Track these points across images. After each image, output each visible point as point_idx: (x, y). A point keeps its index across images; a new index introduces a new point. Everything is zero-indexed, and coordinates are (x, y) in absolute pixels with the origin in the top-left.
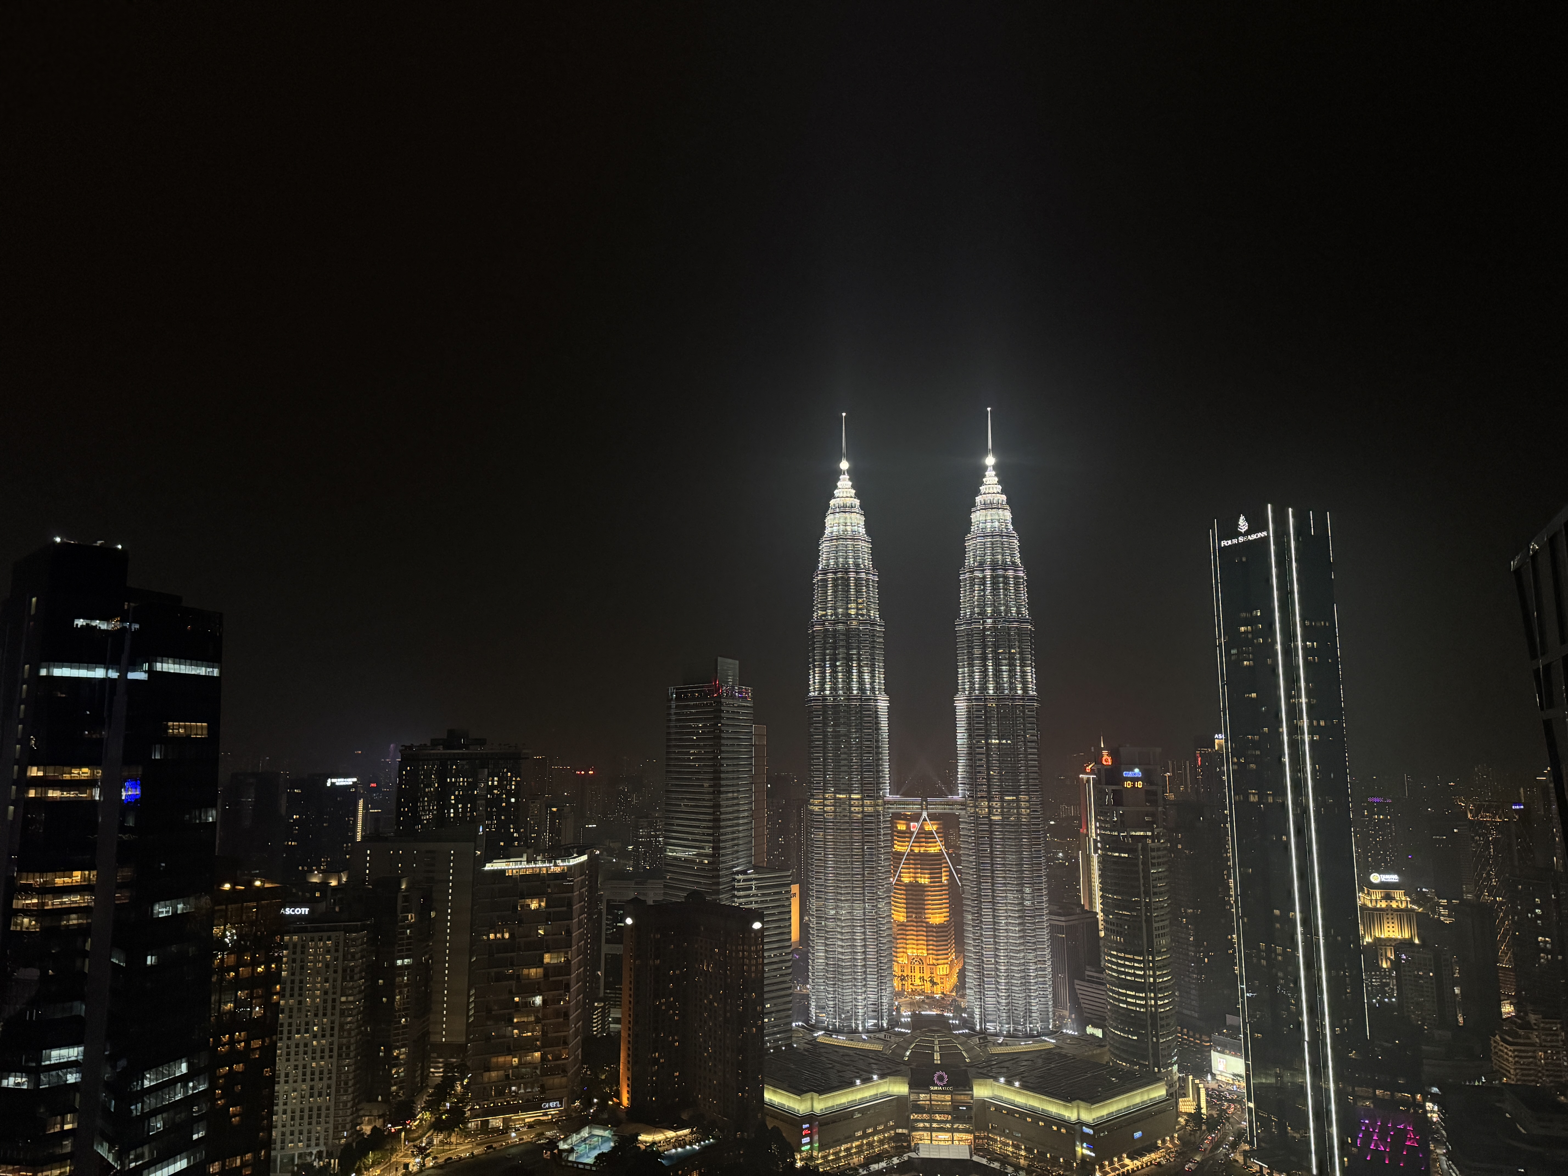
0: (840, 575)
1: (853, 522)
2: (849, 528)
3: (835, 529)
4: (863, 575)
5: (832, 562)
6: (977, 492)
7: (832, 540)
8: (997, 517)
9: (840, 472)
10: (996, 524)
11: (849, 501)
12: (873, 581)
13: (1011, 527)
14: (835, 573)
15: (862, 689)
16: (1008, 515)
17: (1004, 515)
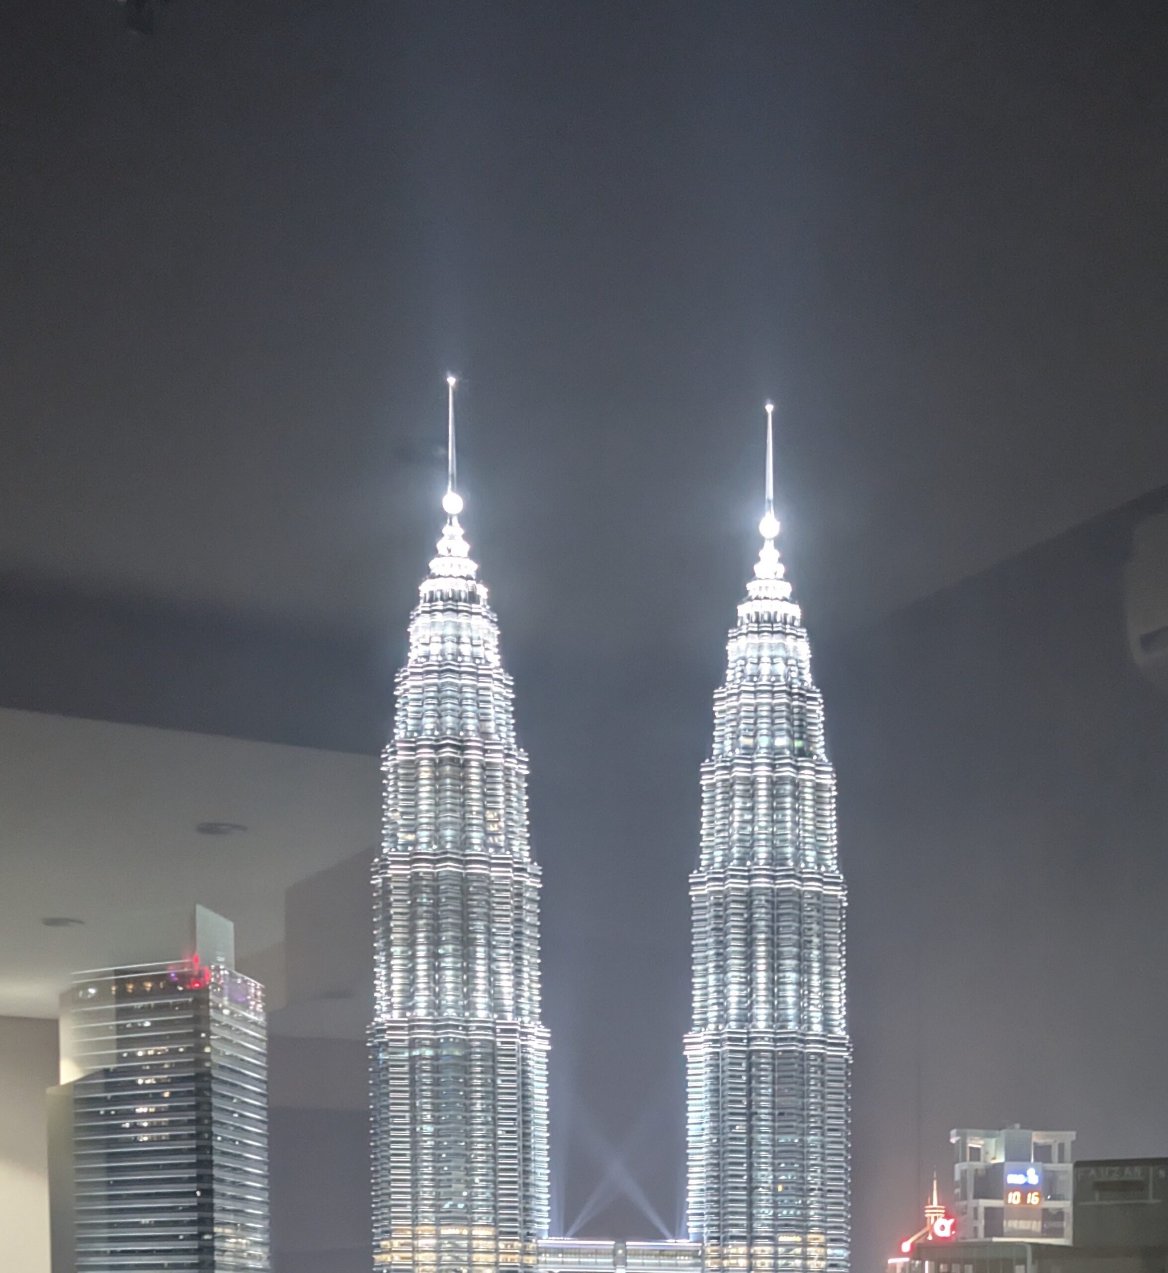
0: (447, 753)
1: (475, 635)
2: (466, 649)
3: (435, 649)
4: (498, 758)
5: (429, 723)
6: (742, 595)
7: (429, 672)
8: (781, 652)
9: (444, 517)
10: (781, 669)
11: (463, 587)
12: (518, 775)
13: (808, 677)
14: (437, 748)
15: (496, 1007)
16: (803, 650)
17: (795, 648)
